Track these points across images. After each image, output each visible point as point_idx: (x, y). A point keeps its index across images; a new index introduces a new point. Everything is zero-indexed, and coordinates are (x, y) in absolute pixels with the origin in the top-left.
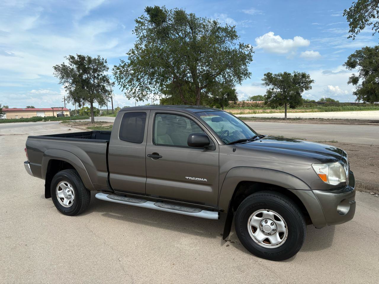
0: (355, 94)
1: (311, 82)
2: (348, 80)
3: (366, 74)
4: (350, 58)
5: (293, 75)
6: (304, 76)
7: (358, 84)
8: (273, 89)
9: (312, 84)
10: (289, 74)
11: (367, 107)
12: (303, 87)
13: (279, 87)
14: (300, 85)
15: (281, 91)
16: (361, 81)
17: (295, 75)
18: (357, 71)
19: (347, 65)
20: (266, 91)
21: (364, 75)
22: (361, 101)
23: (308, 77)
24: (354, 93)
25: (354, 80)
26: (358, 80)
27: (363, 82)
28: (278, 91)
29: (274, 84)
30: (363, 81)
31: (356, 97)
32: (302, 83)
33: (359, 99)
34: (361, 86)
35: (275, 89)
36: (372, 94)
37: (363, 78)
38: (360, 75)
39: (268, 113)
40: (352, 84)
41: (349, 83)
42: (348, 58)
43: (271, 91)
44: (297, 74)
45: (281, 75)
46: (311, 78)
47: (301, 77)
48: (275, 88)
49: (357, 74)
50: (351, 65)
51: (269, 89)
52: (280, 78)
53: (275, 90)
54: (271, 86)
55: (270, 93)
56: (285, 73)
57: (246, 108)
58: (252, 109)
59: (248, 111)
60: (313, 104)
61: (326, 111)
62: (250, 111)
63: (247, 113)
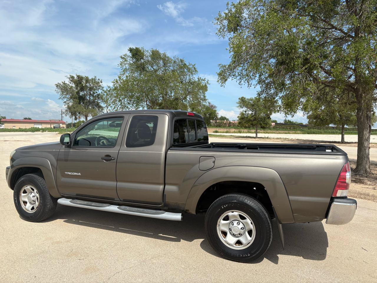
57: (232, 128)
58: (237, 129)
59: (234, 130)
60: (295, 126)
61: (308, 133)
62: (236, 131)
63: (233, 133)
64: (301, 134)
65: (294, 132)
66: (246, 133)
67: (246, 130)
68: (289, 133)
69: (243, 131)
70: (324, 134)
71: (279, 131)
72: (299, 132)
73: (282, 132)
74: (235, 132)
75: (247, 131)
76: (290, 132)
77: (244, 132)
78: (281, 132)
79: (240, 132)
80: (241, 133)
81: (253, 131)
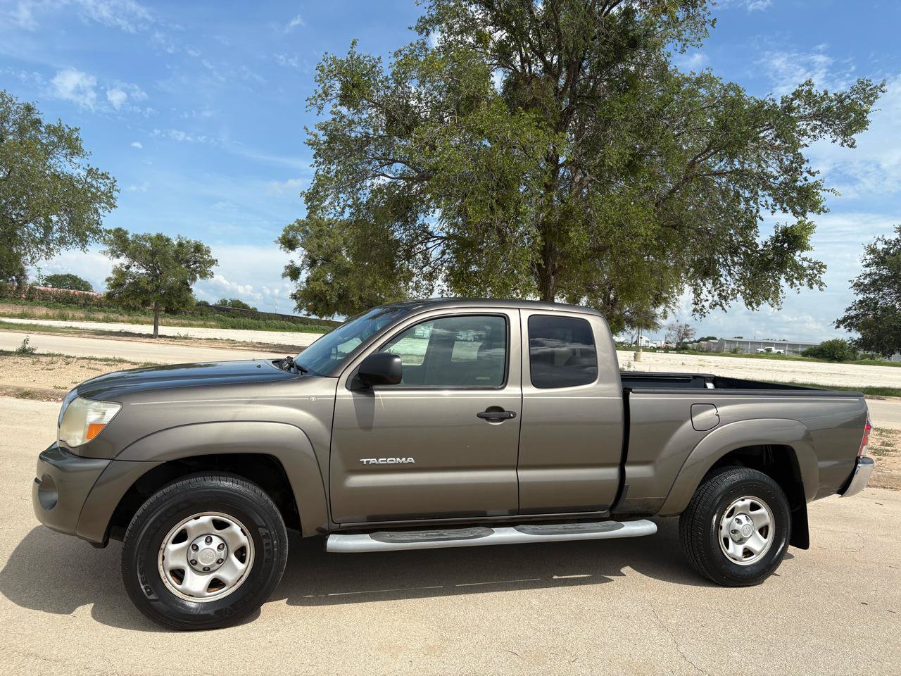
0: (294, 297)
1: (212, 262)
2: (282, 270)
3: (313, 264)
4: (287, 231)
5: (175, 243)
6: (198, 248)
7: (299, 281)
8: (128, 267)
9: (213, 268)
10: (168, 240)
11: (309, 325)
12: (195, 270)
13: (145, 263)
14: (188, 267)
15: (147, 274)
16: (304, 275)
17: (180, 245)
18: (297, 256)
19: (282, 243)
20: (111, 269)
21: (308, 265)
22: (303, 313)
23: (208, 252)
24: (292, 295)
25: (294, 273)
26: (299, 273)
27: (308, 278)
28: (140, 272)
29: (133, 256)
30: (307, 275)
31: (294, 304)
32: (195, 263)
33: (300, 307)
34: (305, 285)
35: (132, 266)
36: (321, 300)
37: (308, 270)
38: (302, 265)
39: (98, 321)
40: (289, 278)
41: (284, 275)
42: (284, 231)
43: (124, 270)
44: (184, 242)
45: (150, 239)
46: (214, 256)
47: (192, 250)
48: (134, 266)
49: (298, 263)
50: (289, 244)
51: (118, 266)
52: (148, 245)
53: (133, 269)
54: (124, 260)
55: (121, 274)
56: (159, 237)
57: (39, 304)
58: (56, 307)
59: (44, 312)
60: (205, 309)
61: (233, 328)
62: (51, 312)
63: (41, 318)
64: (218, 328)
65: (202, 323)
66: (81, 319)
67: (80, 314)
68: (191, 325)
69: (71, 315)
70: (265, 330)
71: (168, 319)
72: (213, 323)
73: (175, 322)
74: (47, 317)
75: (82, 315)
76: (193, 322)
77: (73, 319)
78: (171, 321)
79: (64, 318)
80: (65, 320)
81: (101, 317)
